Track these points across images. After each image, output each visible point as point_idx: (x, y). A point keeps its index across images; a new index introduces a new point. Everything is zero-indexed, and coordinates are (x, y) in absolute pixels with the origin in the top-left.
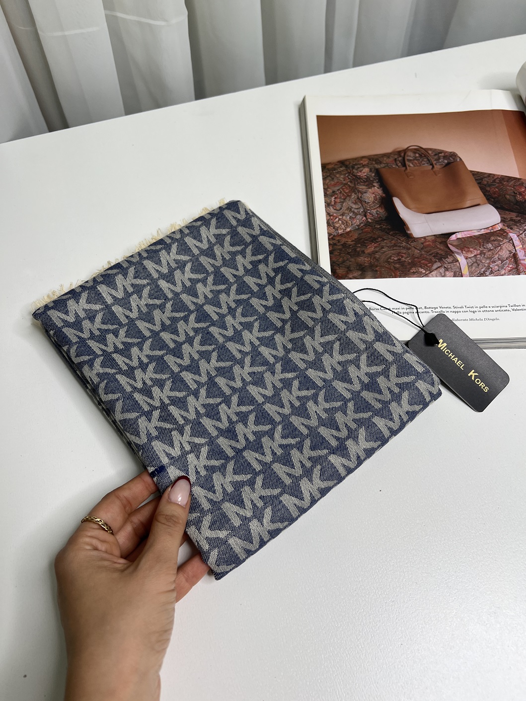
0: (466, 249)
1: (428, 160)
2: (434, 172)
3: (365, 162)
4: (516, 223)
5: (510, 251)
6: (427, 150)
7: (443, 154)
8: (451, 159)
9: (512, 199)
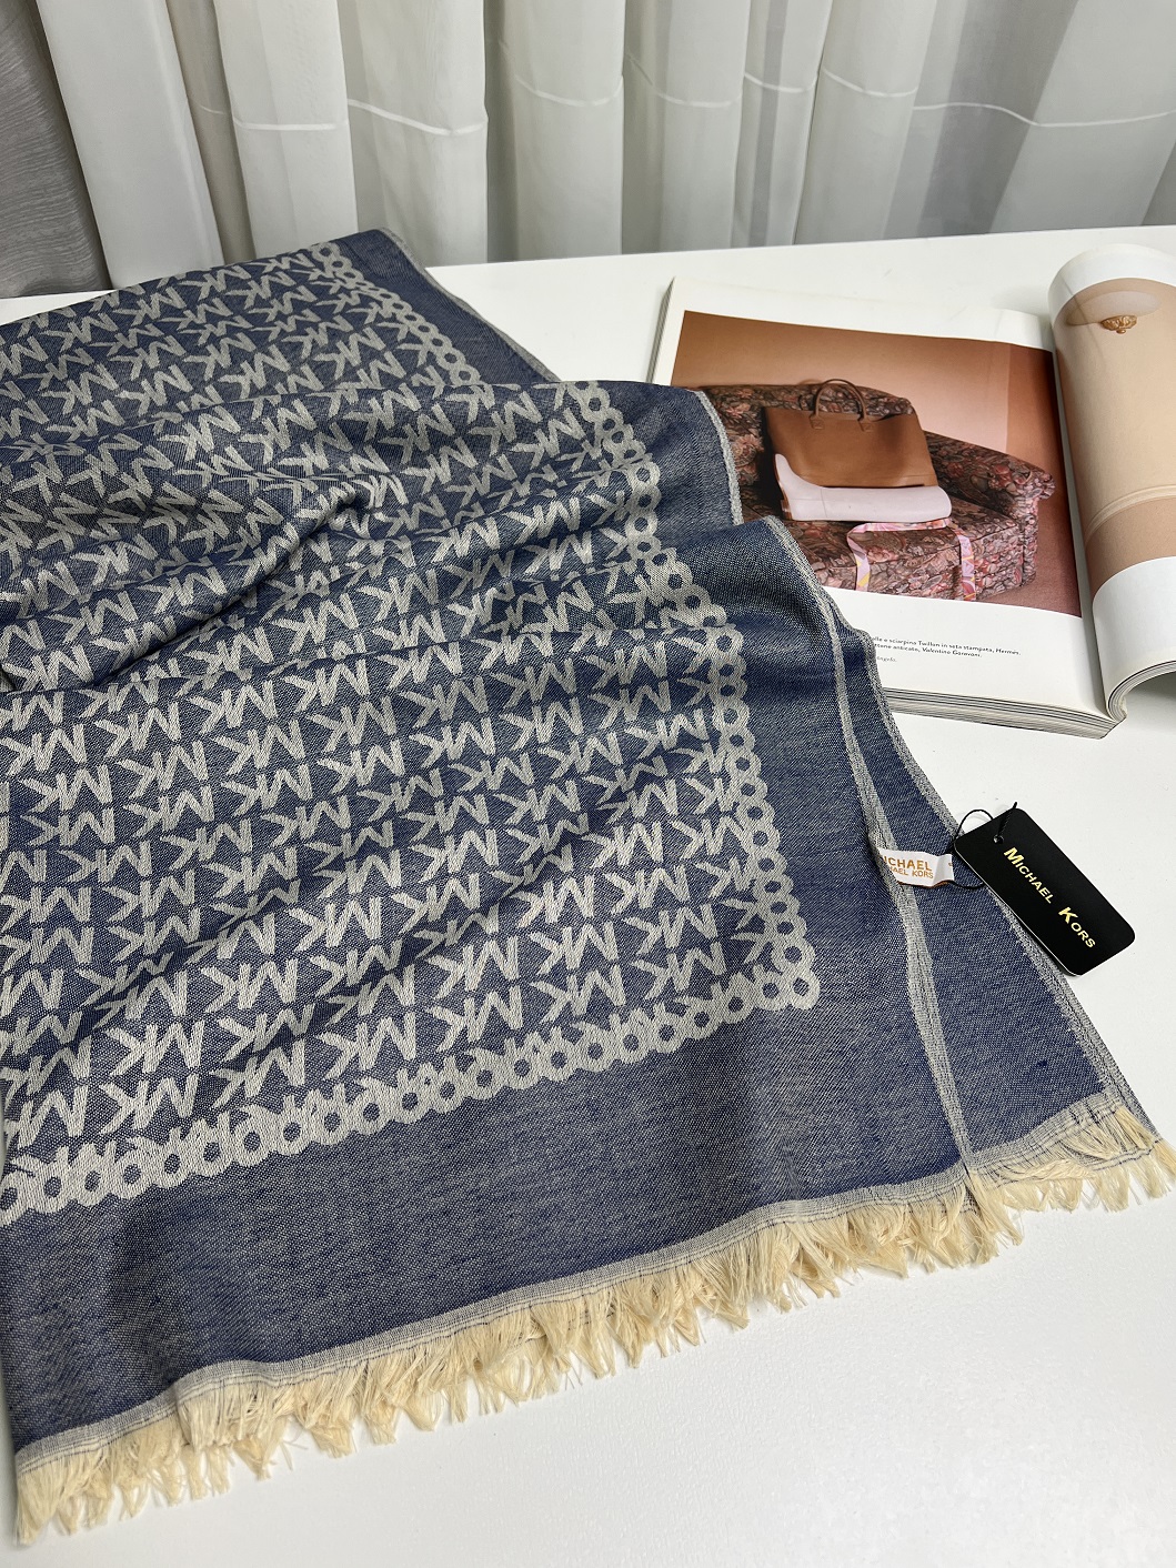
0: (876, 550)
1: (857, 405)
2: (861, 425)
3: (746, 394)
4: (974, 520)
5: (950, 562)
6: (858, 389)
7: (886, 400)
8: (897, 409)
9: (982, 484)
